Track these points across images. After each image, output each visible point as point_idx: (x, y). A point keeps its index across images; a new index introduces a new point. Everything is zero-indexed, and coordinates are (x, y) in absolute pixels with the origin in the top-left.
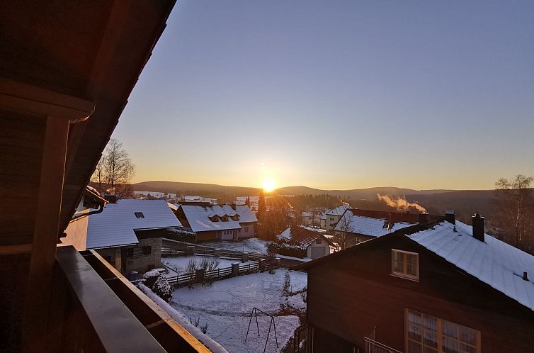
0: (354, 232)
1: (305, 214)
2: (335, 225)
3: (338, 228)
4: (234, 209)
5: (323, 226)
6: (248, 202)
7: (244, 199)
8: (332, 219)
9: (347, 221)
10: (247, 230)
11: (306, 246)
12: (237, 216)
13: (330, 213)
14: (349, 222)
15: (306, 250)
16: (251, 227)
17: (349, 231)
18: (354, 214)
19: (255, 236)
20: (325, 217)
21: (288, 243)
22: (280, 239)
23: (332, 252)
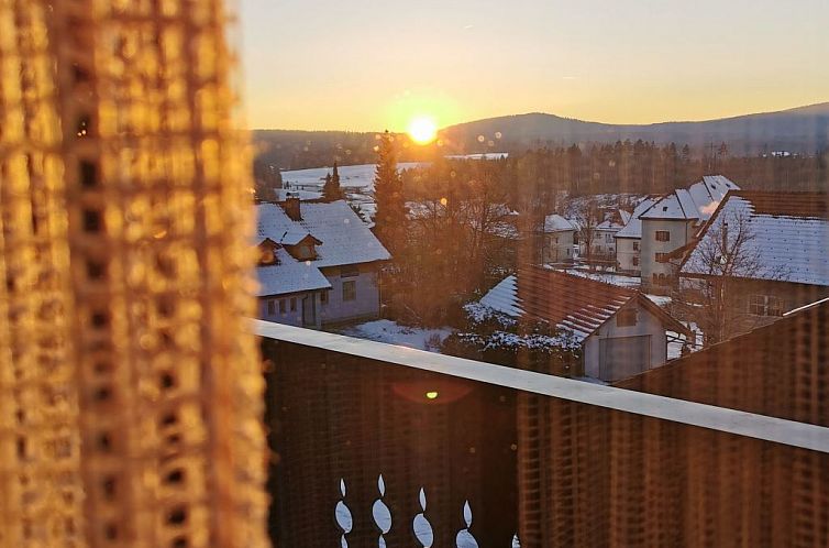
0: (759, 274)
1: (557, 222)
2: (682, 253)
3: (695, 263)
4: (295, 216)
5: (625, 264)
6: (332, 191)
7: (316, 177)
8: (664, 237)
9: (732, 235)
10: (349, 294)
11: (580, 336)
12: (311, 241)
13: (656, 213)
14: (740, 240)
15: (581, 352)
16: (364, 282)
17: (741, 272)
18: (758, 211)
19: (388, 315)
20: (633, 227)
21: (513, 330)
22: (479, 317)
23: (674, 352)
